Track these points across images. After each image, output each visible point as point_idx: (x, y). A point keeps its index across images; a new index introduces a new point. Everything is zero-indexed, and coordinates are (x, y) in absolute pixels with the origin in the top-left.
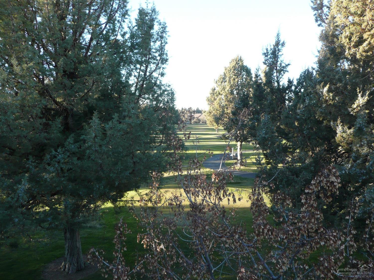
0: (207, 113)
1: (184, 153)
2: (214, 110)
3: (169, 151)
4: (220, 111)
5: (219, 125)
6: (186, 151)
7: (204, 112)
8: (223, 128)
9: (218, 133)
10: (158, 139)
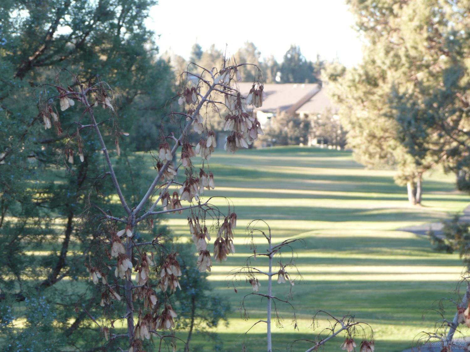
0: (354, 84)
1: (204, 334)
2: (395, 66)
3: (103, 323)
4: (435, 69)
5: (428, 159)
6: (214, 323)
7: (334, 77)
8: (452, 178)
9: (417, 209)
10: (39, 246)
